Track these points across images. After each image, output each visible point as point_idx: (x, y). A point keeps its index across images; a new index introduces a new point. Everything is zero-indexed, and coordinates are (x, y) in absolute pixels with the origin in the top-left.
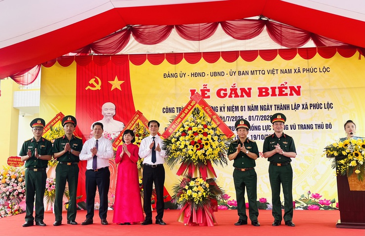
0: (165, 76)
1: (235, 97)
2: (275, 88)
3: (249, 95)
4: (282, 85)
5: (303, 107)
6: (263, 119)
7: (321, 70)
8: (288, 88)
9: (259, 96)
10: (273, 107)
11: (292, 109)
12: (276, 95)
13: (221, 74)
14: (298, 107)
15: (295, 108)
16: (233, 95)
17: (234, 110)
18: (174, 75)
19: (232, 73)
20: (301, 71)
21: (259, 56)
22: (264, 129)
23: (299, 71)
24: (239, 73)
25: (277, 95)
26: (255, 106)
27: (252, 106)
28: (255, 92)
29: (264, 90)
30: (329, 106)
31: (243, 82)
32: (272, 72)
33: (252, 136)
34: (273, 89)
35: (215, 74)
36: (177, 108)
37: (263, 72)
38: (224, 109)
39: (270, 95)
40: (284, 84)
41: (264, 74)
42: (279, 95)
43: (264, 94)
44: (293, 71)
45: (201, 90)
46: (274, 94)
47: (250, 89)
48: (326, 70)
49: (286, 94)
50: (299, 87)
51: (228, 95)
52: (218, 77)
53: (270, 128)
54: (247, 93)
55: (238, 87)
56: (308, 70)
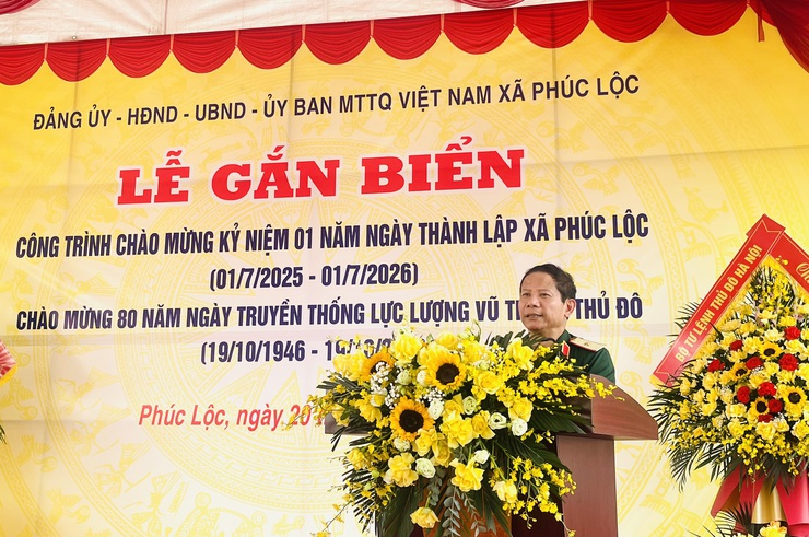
0: (40, 122)
1: (277, 195)
2: (427, 158)
3: (328, 187)
4: (450, 147)
5: (530, 232)
6: (376, 278)
7: (605, 87)
8: (475, 157)
9: (365, 190)
10: (416, 233)
11: (487, 240)
12: (427, 187)
13: (233, 111)
14: (509, 231)
15: (496, 236)
16: (271, 190)
17: (271, 244)
18: (70, 120)
19: (272, 108)
20: (527, 90)
21: (372, 43)
22: (378, 316)
23: (519, 94)
24: (300, 107)
25: (433, 186)
26: (348, 228)
27: (338, 229)
28: (351, 176)
29: (383, 168)
30: (634, 226)
31: (311, 141)
32: (418, 99)
33: (329, 344)
34: (419, 163)
35: (211, 112)
36: (68, 239)
37: (385, 101)
38: (235, 239)
39: (406, 186)
40: (461, 142)
41: (388, 107)
42: (439, 186)
43: (383, 182)
44: (496, 93)
45: (160, 172)
46: (420, 184)
47: (333, 165)
48: (624, 85)
49: (467, 183)
50: (516, 155)
51: (254, 186)
52: (224, 123)
53: (399, 312)
54: (321, 178)
55: (292, 159)
56: (554, 90)
